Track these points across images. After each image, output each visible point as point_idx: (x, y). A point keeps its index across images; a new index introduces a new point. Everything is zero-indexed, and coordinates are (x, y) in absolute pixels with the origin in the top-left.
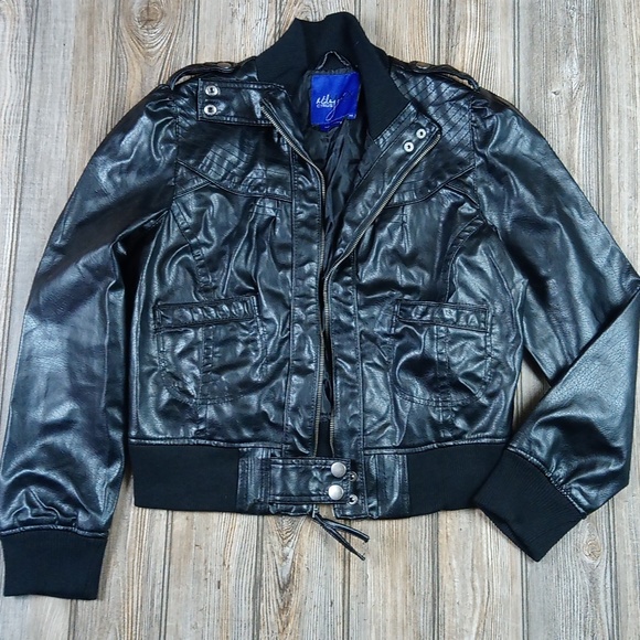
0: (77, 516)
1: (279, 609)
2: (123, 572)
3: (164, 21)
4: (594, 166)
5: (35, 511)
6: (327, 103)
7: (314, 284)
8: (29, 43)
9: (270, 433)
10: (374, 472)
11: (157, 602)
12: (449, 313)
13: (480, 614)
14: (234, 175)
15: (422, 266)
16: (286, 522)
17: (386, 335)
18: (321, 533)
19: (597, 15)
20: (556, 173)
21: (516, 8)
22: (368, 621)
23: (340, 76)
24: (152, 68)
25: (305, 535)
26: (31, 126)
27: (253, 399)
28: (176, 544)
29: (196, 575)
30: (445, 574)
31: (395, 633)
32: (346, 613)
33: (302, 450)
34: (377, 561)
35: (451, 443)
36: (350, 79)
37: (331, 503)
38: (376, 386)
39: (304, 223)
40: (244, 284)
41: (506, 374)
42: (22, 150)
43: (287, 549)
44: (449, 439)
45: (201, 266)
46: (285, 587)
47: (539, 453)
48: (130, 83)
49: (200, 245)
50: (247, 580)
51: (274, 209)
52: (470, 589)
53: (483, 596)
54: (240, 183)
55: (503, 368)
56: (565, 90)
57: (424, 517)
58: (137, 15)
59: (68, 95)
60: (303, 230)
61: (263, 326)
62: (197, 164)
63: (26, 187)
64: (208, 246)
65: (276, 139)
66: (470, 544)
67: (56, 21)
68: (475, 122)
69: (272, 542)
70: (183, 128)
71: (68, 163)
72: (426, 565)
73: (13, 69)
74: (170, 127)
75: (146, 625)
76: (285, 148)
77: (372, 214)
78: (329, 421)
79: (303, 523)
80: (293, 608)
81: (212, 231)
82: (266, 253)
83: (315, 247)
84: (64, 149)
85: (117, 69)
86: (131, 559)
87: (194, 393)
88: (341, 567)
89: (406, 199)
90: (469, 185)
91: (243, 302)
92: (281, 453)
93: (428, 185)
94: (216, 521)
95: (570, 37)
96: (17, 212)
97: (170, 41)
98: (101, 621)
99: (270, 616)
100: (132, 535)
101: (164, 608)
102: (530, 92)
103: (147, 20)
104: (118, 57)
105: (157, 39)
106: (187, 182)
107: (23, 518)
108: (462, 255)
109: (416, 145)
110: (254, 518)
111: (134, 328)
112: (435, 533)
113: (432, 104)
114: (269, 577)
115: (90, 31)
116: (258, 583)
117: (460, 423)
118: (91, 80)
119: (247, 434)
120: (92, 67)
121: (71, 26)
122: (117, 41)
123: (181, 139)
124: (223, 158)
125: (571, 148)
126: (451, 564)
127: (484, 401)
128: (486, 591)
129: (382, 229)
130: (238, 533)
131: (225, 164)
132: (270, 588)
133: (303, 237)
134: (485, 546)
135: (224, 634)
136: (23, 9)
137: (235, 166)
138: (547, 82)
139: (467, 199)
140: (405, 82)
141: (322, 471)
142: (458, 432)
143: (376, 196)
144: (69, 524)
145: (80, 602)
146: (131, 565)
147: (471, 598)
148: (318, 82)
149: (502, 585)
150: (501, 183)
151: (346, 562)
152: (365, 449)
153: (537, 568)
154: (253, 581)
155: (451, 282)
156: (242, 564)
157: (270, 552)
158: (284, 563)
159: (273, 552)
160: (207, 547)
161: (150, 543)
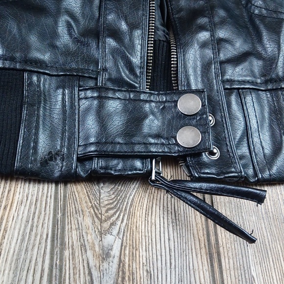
16: (106, 192)
18: (166, 209)
25: (139, 213)
43: (109, 239)
69: (82, 227)
79: (134, 192)
151: (214, 255)
156: (22, 270)
157: (77, 245)
158: (105, 265)
159: (83, 246)
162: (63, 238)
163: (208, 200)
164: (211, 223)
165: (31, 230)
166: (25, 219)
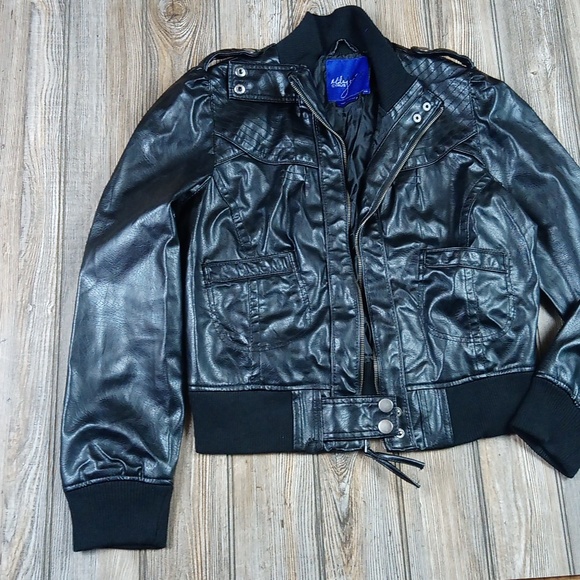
0: (142, 466)
1: (342, 543)
2: (189, 518)
3: (188, 16)
4: (573, 133)
5: (101, 463)
6: (341, 83)
7: (345, 239)
8: (64, 34)
9: (319, 376)
10: (417, 407)
11: (225, 545)
12: (475, 257)
13: (526, 532)
14: (264, 146)
15: (439, 221)
16: (339, 458)
17: (414, 282)
18: (373, 468)
19: (559, 10)
20: (545, 137)
21: (492, 5)
22: (425, 548)
23: (350, 60)
24: (180, 56)
25: (359, 470)
26: (71, 107)
27: (302, 344)
28: (238, 487)
29: (260, 516)
30: (490, 497)
31: (452, 557)
32: (405, 542)
33: (350, 389)
34: (428, 490)
35: (484, 376)
36: (360, 63)
37: (382, 437)
38: (411, 328)
39: (331, 186)
40: (281, 241)
41: (528, 309)
42: (63, 129)
43: (343, 485)
44: (482, 372)
45: (241, 228)
46: (345, 520)
47: (565, 378)
48: (161, 69)
49: (237, 208)
50: (309, 517)
51: (303, 175)
52: (514, 509)
53: (526, 515)
54: (270, 153)
55: (524, 305)
56: (541, 71)
57: (465, 446)
58: (163, 10)
59: (104, 80)
60: (330, 192)
61: (302, 279)
62: (233, 136)
63: (70, 162)
64: (245, 210)
65: (299, 115)
66: (510, 468)
67: (88, 15)
68: (474, 94)
69: (329, 478)
70: (217, 105)
71: (108, 140)
72: (472, 490)
73: (50, 57)
74: (206, 104)
75: (215, 569)
76: (308, 121)
77: (391, 176)
78: (372, 361)
79: (355, 458)
80: (354, 540)
81: (248, 196)
82: (300, 213)
83: (342, 207)
84: (104, 128)
85: (149, 57)
86: (196, 506)
87: (246, 341)
88: (395, 498)
89: (418, 163)
90: (474, 148)
91: (282, 258)
92: (330, 394)
93: (436, 150)
94: (274, 463)
95: (539, 28)
96: (62, 185)
97: (195, 33)
98: (171, 569)
99: (334, 551)
100: (195, 481)
101: (232, 551)
102: (513, 73)
103: (173, 15)
104: (148, 47)
105: (183, 31)
106: (225, 152)
107: (88, 471)
108: (478, 206)
109: (423, 117)
110: (309, 458)
111: (189, 282)
112: (477, 461)
113: (434, 82)
114: (328, 510)
115: (121, 24)
116: (319, 520)
117: (491, 357)
118: (124, 66)
119: (298, 377)
120: (125, 55)
121: (103, 20)
122: (147, 34)
123: (216, 114)
124: (254, 131)
125: (552, 118)
126: (495, 487)
127: (511, 334)
128: (529, 510)
129: (400, 189)
130: (296, 473)
131: (256, 137)
132: (331, 523)
133: (331, 198)
134: (522, 468)
135: (292, 571)
136: (56, 5)
137: (264, 138)
138: (525, 65)
139: (475, 160)
140: (409, 63)
141: (371, 408)
142: (490, 365)
143: (393, 161)
144: (136, 474)
145: (148, 552)
146: (196, 511)
147: (516, 518)
148: (332, 65)
149: (542, 503)
150: (502, 146)
151: (399, 492)
152: (407, 386)
153: (571, 485)
154: (314, 517)
155: (471, 230)
156: (302, 502)
157: (327, 489)
158: (342, 498)
159: (330, 489)
160: (268, 488)
161: (213, 488)
162: (320, 485)
163: (398, 467)
164: (399, 478)
165: (304, 481)
166: (299, 475)
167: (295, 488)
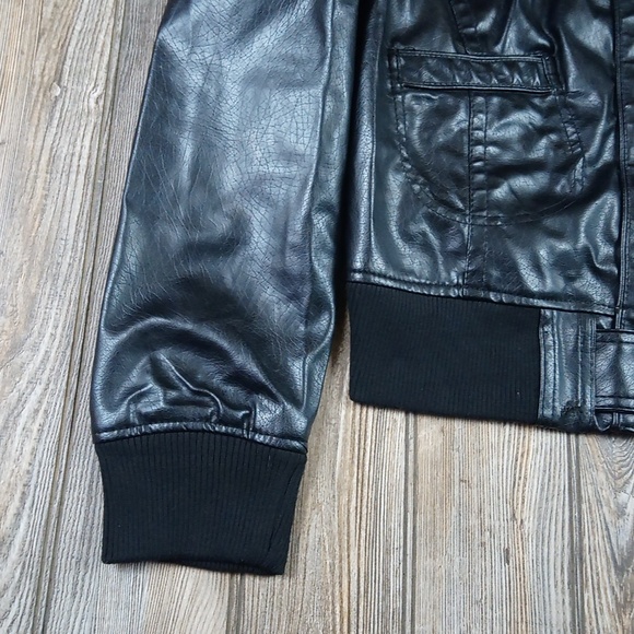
0: (251, 409)
1: (618, 605)
2: (330, 523)
5: (173, 394)
16: (618, 447)
29: (466, 536)
43: (623, 497)
46: (625, 563)
50: (558, 549)
69: (597, 481)
86: (345, 499)
92: (613, 324)
98: (290, 619)
100: (344, 454)
101: (409, 597)
107: (148, 407)
110: (558, 440)
114: (594, 540)
116: (577, 557)
130: (534, 465)
132: (598, 565)
144: (238, 424)
145: (248, 580)
146: (344, 510)
154: (567, 551)
156: (545, 519)
157: (593, 500)
158: (621, 521)
159: (599, 501)
160: (481, 485)
161: (378, 470)
162: (579, 491)
165: (549, 480)
166: (542, 469)
167: (532, 490)
